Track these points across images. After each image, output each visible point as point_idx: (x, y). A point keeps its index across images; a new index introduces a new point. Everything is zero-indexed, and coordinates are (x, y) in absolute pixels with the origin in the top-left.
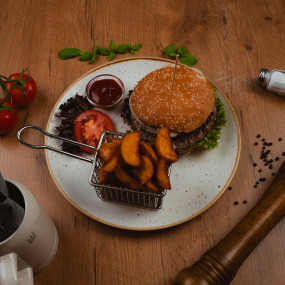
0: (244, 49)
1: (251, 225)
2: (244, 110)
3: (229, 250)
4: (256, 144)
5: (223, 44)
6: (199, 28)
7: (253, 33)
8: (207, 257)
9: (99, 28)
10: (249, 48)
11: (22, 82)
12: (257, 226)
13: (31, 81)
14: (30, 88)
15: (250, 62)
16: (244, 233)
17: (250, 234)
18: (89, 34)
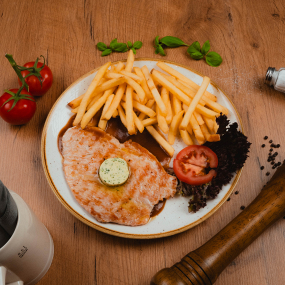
0: (250, 47)
1: (237, 230)
2: (251, 111)
4: (263, 146)
5: (228, 42)
6: (203, 25)
7: (260, 31)
10: (255, 46)
11: (38, 70)
12: (243, 232)
14: (46, 76)
15: (256, 61)
16: (229, 238)
17: (235, 239)
18: (88, 32)
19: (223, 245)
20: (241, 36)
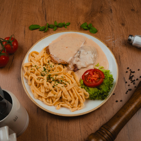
0: (121, 25)
1: (124, 112)
2: (121, 55)
3: (113, 124)
4: (127, 72)
5: (110, 23)
6: (98, 15)
7: (126, 17)
8: (103, 128)
9: (49, 15)
10: (123, 25)
11: (11, 41)
12: (127, 113)
13: (15, 41)
14: (15, 44)
15: (124, 32)
16: (121, 116)
17: (124, 117)
18: (44, 18)
19: (119, 120)
20: (117, 20)
